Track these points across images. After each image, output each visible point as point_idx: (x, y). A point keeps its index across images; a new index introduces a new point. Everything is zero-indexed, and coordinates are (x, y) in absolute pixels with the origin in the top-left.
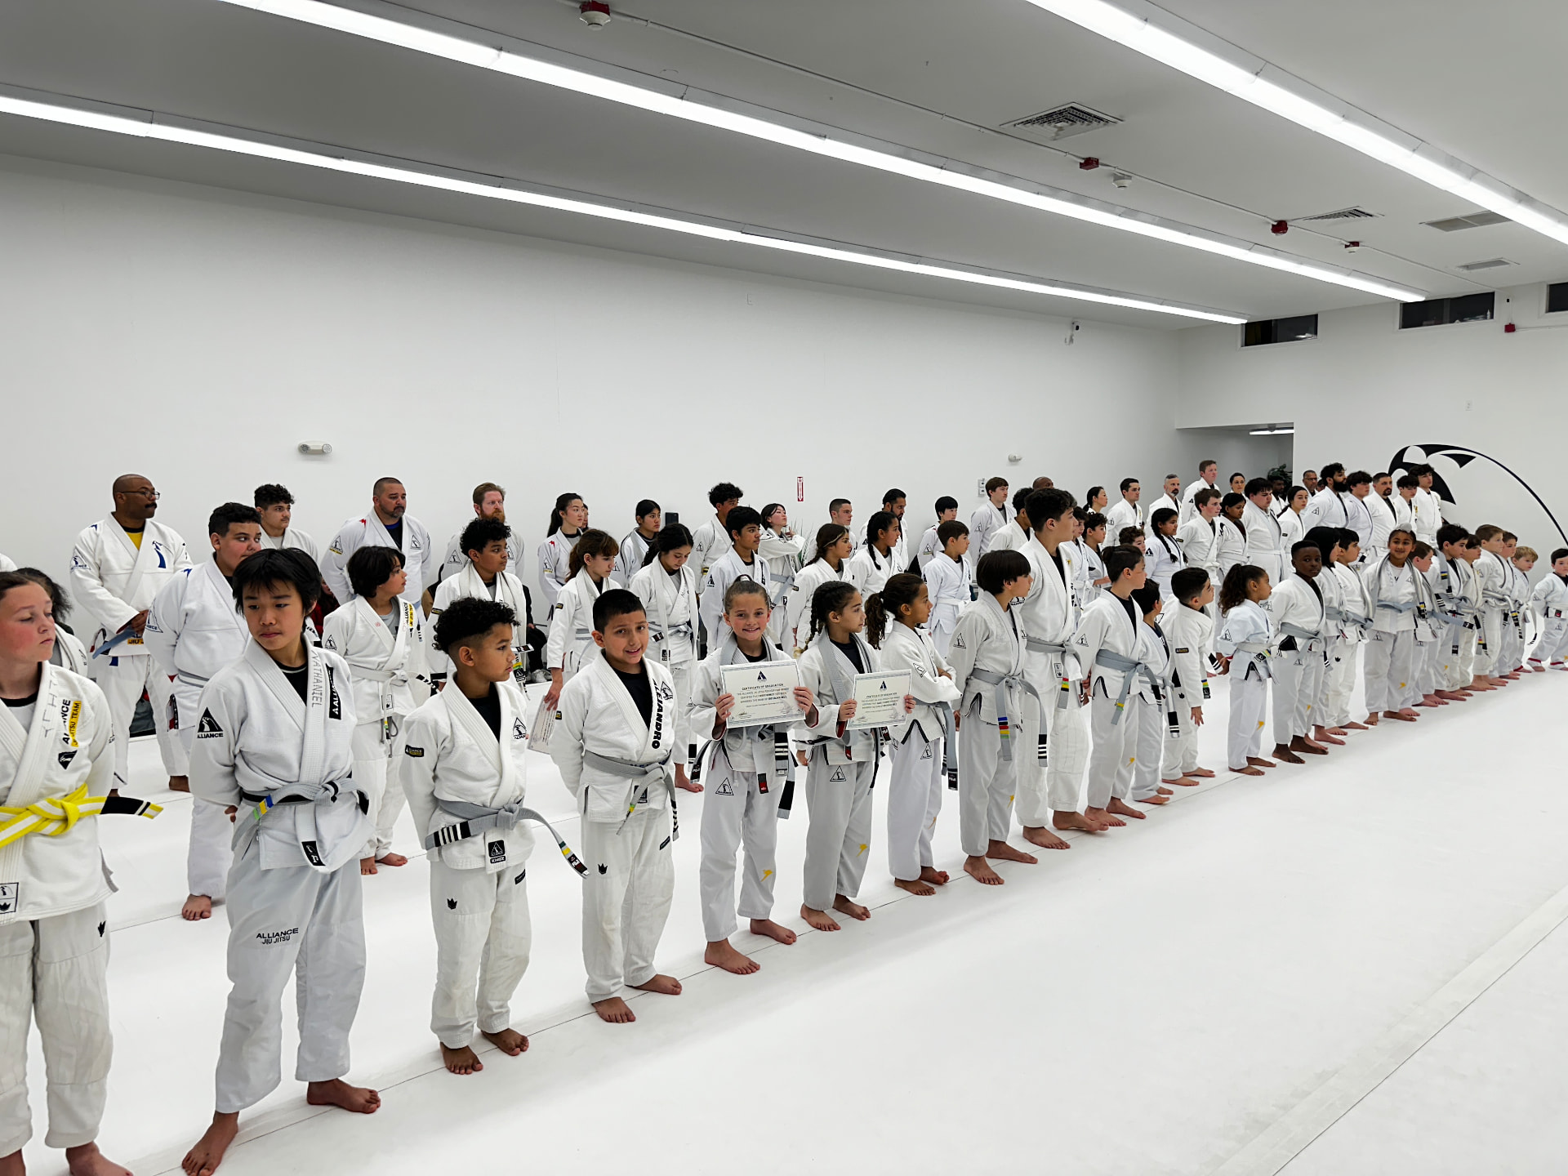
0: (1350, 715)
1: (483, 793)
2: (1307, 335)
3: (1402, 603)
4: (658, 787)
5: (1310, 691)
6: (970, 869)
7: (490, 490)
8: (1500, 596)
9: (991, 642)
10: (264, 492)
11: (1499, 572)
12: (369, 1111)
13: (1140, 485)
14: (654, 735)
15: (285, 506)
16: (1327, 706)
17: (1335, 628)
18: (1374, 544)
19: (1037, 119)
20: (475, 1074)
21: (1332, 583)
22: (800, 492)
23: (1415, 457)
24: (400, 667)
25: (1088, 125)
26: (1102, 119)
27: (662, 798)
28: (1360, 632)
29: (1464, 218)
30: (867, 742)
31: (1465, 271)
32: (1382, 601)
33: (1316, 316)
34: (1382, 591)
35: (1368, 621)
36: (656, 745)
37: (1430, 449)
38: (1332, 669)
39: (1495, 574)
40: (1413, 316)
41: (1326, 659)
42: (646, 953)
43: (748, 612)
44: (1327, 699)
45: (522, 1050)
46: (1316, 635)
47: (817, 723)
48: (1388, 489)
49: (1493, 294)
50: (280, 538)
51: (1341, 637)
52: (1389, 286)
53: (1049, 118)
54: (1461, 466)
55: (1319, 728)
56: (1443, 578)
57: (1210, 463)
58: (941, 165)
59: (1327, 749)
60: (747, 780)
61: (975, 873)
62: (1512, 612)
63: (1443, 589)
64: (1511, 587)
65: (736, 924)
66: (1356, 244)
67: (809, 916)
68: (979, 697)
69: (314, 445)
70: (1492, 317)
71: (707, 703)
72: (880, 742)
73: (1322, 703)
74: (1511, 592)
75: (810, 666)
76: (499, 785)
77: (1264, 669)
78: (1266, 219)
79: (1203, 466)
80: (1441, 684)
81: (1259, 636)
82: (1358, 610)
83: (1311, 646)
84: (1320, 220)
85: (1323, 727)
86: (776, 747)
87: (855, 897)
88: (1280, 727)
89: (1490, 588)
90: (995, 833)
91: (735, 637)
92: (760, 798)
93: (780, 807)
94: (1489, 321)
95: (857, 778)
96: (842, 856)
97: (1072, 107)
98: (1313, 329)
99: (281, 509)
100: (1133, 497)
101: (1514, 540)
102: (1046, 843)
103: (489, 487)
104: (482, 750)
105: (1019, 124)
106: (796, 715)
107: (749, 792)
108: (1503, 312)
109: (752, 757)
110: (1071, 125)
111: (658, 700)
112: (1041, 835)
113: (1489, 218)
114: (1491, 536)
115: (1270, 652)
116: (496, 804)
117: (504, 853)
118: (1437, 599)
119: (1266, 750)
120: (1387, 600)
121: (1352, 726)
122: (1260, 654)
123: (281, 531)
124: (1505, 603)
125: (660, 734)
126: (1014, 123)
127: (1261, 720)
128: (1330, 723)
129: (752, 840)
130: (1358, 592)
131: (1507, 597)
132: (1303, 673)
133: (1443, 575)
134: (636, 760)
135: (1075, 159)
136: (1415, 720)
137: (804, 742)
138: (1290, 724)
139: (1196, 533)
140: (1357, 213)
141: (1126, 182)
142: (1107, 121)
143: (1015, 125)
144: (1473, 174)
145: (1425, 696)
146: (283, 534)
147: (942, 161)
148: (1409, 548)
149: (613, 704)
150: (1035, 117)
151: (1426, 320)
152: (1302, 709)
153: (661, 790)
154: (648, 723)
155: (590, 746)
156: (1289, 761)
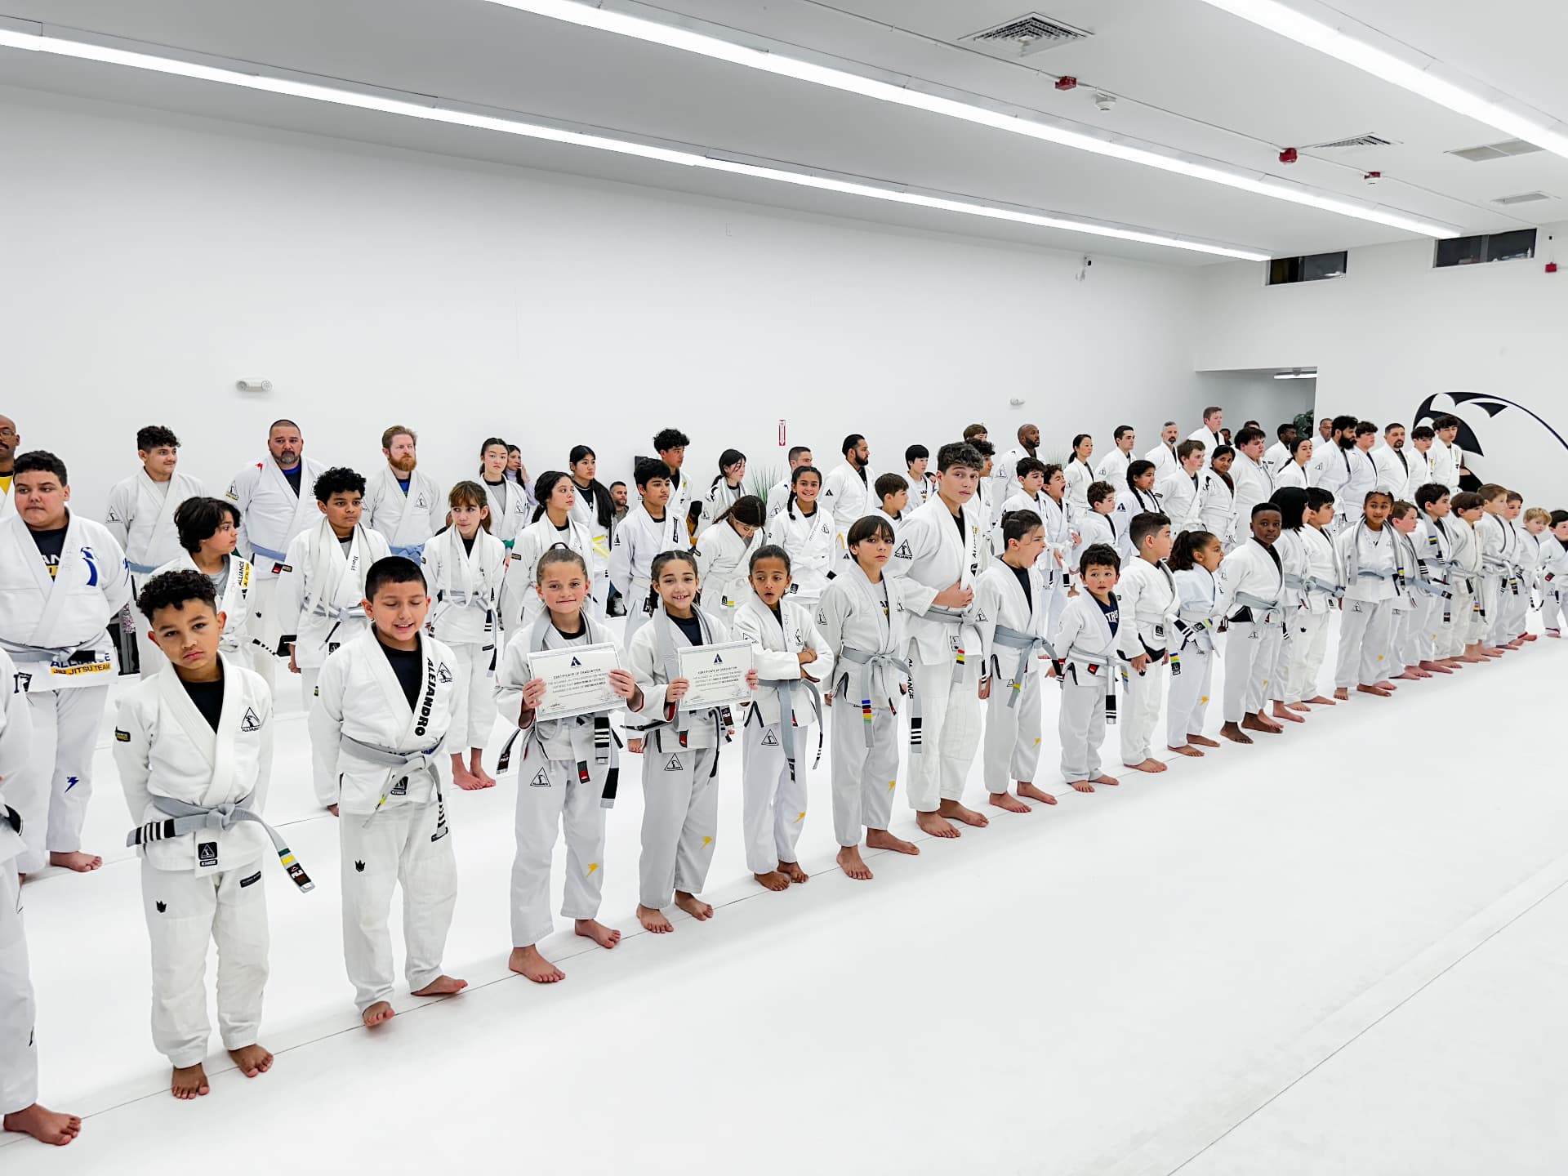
0: (1317, 689)
1: (191, 790)
2: (1337, 273)
3: (1384, 568)
4: (421, 778)
5: (1267, 666)
6: (841, 860)
7: (399, 433)
8: (1499, 562)
9: (856, 616)
10: (147, 434)
11: (1499, 535)
12: (62, 1142)
13: (1135, 432)
14: (418, 720)
15: (170, 449)
16: (1286, 679)
17: (1296, 597)
18: (1348, 504)
19: (998, 32)
20: (198, 1098)
21: (1297, 548)
22: (782, 436)
23: (1443, 405)
24: (230, 631)
25: (1055, 39)
26: (1069, 33)
27: (426, 789)
28: (1330, 601)
29: (1492, 146)
30: (709, 727)
31: (1501, 205)
32: (1362, 568)
33: (1346, 253)
34: (1361, 558)
35: (1339, 590)
36: (420, 732)
37: (1459, 397)
38: (1291, 642)
39: (1494, 538)
40: (1451, 252)
41: (1285, 631)
42: (428, 955)
43: (561, 582)
44: (1287, 672)
45: (260, 1070)
46: (1274, 605)
47: (642, 707)
48: (1400, 440)
49: (1535, 230)
50: (166, 483)
51: (1303, 607)
52: (1419, 221)
53: (1011, 30)
54: (1491, 416)
55: (1278, 703)
56: (1433, 543)
57: (1216, 409)
58: (903, 84)
59: (1282, 727)
60: (566, 768)
61: (845, 865)
62: (1511, 579)
63: (1433, 554)
64: (1511, 552)
65: (552, 926)
66: (1376, 174)
67: (643, 916)
68: (846, 677)
69: (253, 380)
70: (1532, 256)
71: (516, 685)
72: (720, 727)
73: (1281, 676)
74: (1511, 555)
75: (641, 643)
76: (210, 783)
77: (1205, 640)
78: (1273, 146)
79: (1208, 413)
80: (1427, 654)
81: (1201, 605)
82: (1329, 579)
83: (1268, 617)
84: (1332, 147)
85: (1282, 702)
86: (596, 733)
87: (700, 892)
88: (1230, 702)
89: (1489, 554)
90: (872, 822)
91: (549, 611)
92: (580, 788)
93: (603, 796)
94: (1529, 259)
95: (696, 768)
96: (680, 847)
97: (1034, 19)
98: (1342, 267)
99: (165, 452)
100: (1127, 446)
101: (1519, 502)
102: (935, 832)
103: (398, 430)
104: (193, 742)
105: (978, 37)
106: (617, 702)
107: (568, 782)
108: (1544, 250)
109: (570, 744)
110: (1037, 38)
111: (430, 683)
112: (931, 823)
113: (1518, 147)
114: (1495, 496)
115: (1211, 622)
116: (207, 803)
117: (216, 856)
118: (1420, 565)
119: (1211, 728)
120: (1368, 566)
121: (1318, 700)
122: (1200, 624)
123: (168, 476)
124: (1503, 570)
125: (427, 720)
126: (973, 36)
127: (1205, 696)
128: (1289, 697)
129: (573, 833)
130: (1329, 557)
131: (1506, 563)
132: (1258, 647)
133: (1432, 539)
134: (396, 747)
135: (1051, 78)
136: (1390, 695)
137: (632, 728)
138: (1243, 701)
139: (1176, 487)
140: (1372, 140)
141: (1110, 104)
142: (1076, 35)
143: (974, 39)
144: (1495, 96)
145: (1409, 668)
146: (170, 478)
147: (903, 80)
148: (1387, 511)
149: (373, 683)
150: (996, 29)
151: (1462, 258)
152: (1258, 685)
153: (425, 781)
154: (413, 706)
155: (347, 729)
156: (1236, 740)
